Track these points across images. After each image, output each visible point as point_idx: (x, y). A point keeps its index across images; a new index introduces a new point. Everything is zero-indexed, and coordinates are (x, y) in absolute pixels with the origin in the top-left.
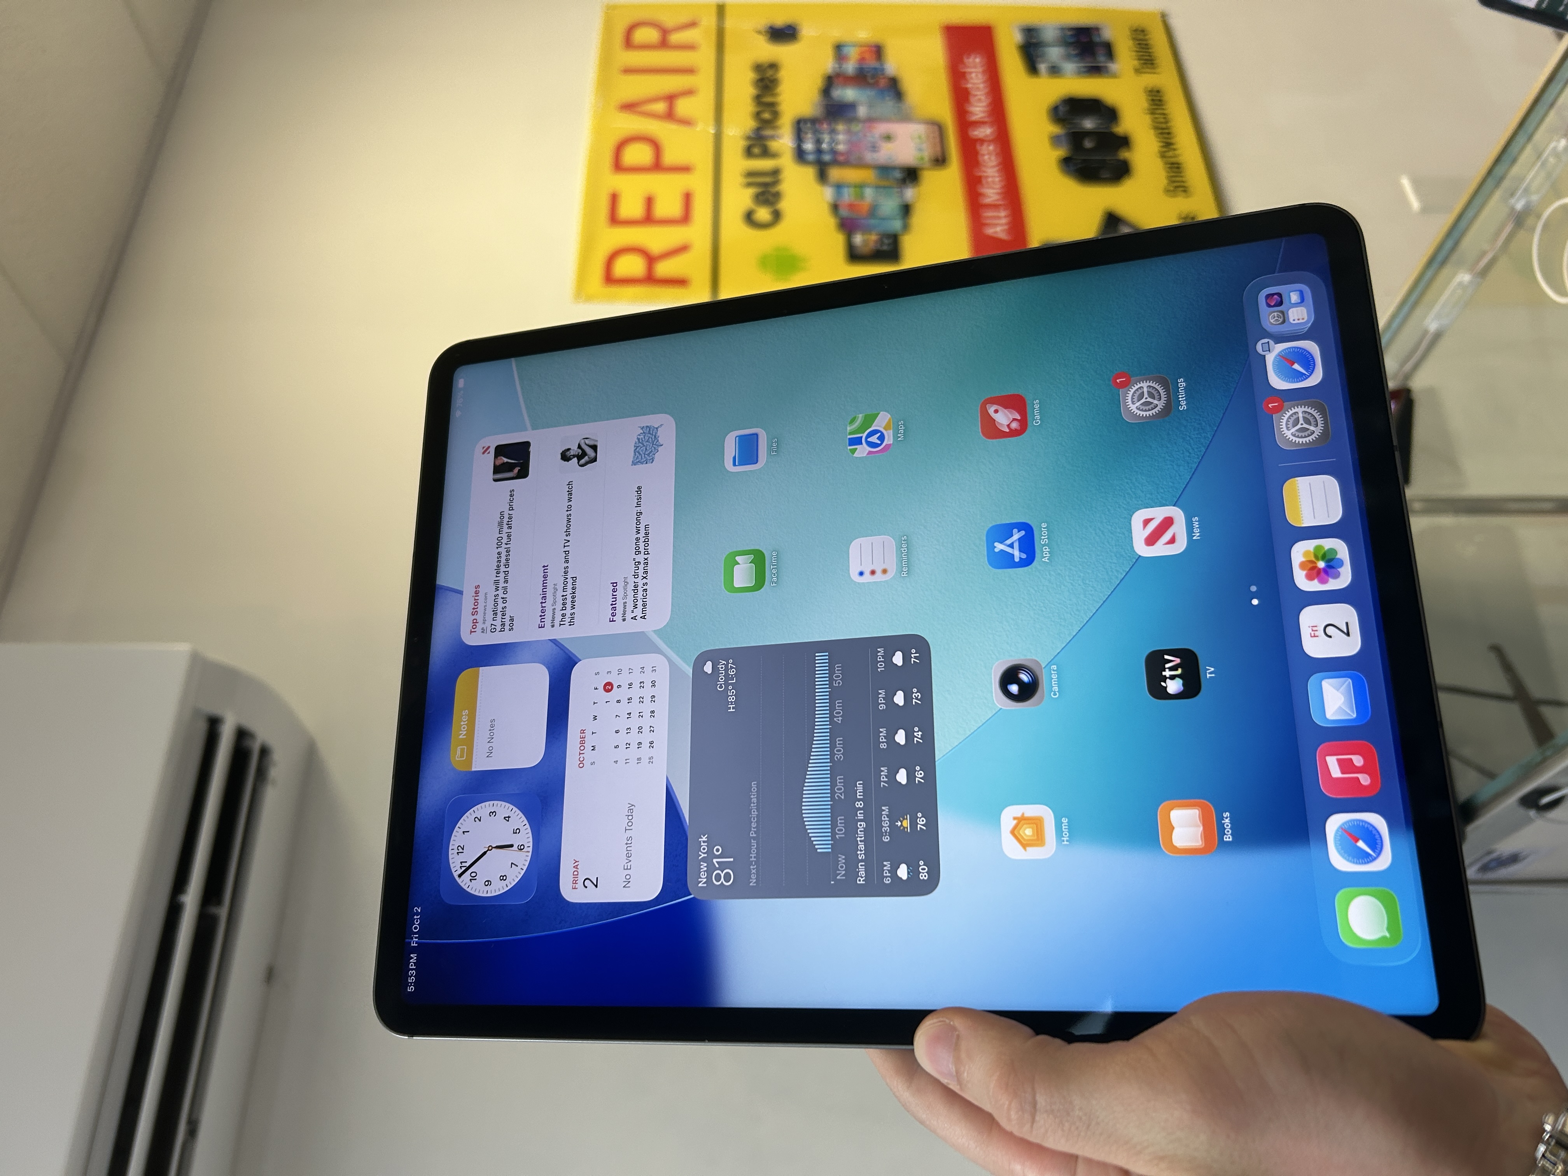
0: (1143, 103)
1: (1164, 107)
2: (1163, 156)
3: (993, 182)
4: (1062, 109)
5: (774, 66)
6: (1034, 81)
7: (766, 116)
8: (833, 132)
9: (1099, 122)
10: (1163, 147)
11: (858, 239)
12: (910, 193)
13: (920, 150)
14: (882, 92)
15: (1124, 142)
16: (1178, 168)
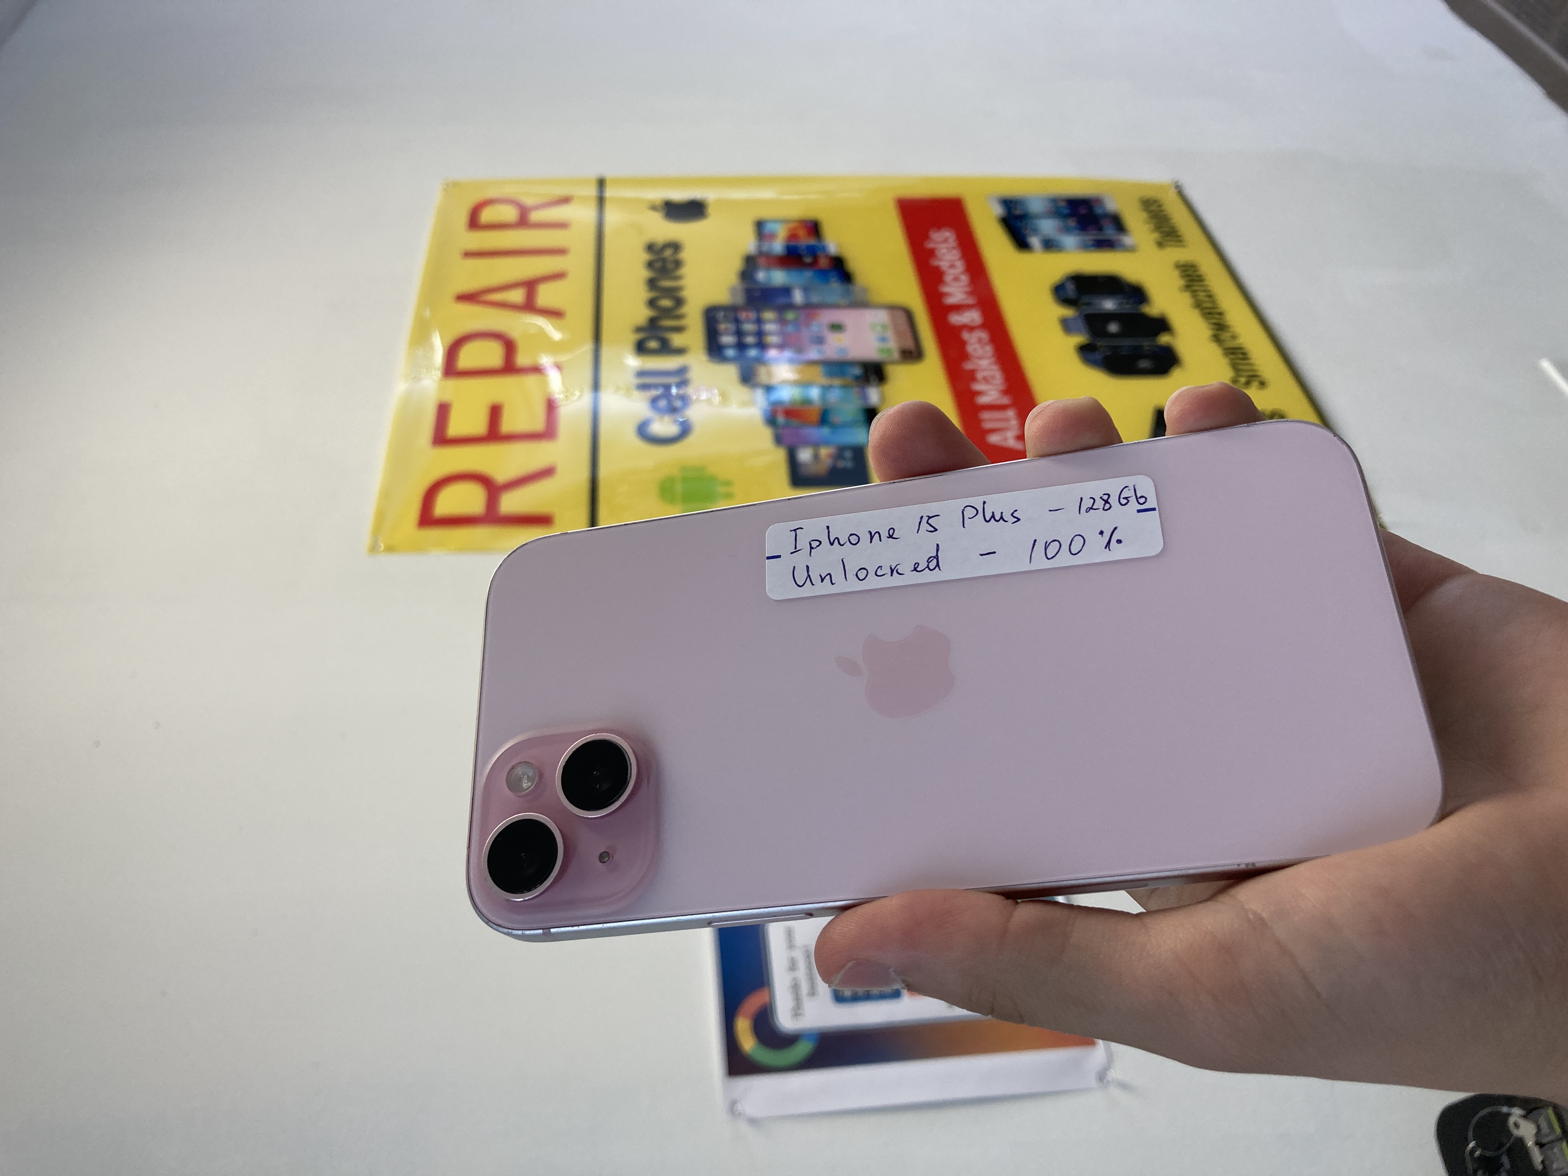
0: (1176, 281)
1: (1204, 283)
2: (1217, 339)
3: (993, 377)
4: (1071, 288)
5: (676, 247)
6: (1025, 258)
7: (666, 303)
8: (759, 321)
9: (1124, 301)
10: (1213, 329)
11: (805, 455)
12: (873, 395)
13: (883, 339)
14: (823, 274)
15: (1162, 325)
16: (1244, 354)
